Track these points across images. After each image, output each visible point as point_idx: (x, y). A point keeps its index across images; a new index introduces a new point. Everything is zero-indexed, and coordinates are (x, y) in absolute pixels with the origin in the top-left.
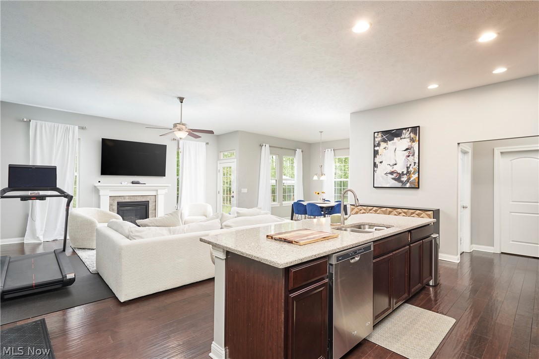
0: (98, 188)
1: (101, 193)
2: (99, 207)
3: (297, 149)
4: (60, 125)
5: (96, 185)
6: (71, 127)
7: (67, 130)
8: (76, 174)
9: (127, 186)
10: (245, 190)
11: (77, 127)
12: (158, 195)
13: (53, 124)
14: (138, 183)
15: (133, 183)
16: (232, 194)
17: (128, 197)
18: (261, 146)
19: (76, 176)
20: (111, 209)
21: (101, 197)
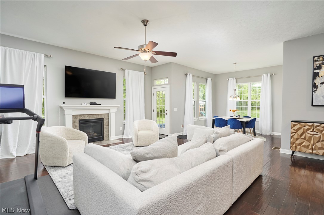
0: (64, 108)
1: (66, 112)
2: (64, 125)
3: (209, 78)
4: (28, 52)
5: (62, 106)
6: (38, 55)
7: (34, 58)
8: (43, 97)
9: (87, 107)
10: (176, 109)
11: (43, 55)
12: (110, 113)
13: (21, 51)
14: (95, 104)
15: (91, 104)
16: (166, 112)
17: (87, 116)
18: (186, 75)
19: (44, 98)
20: (74, 127)
21: (66, 116)
